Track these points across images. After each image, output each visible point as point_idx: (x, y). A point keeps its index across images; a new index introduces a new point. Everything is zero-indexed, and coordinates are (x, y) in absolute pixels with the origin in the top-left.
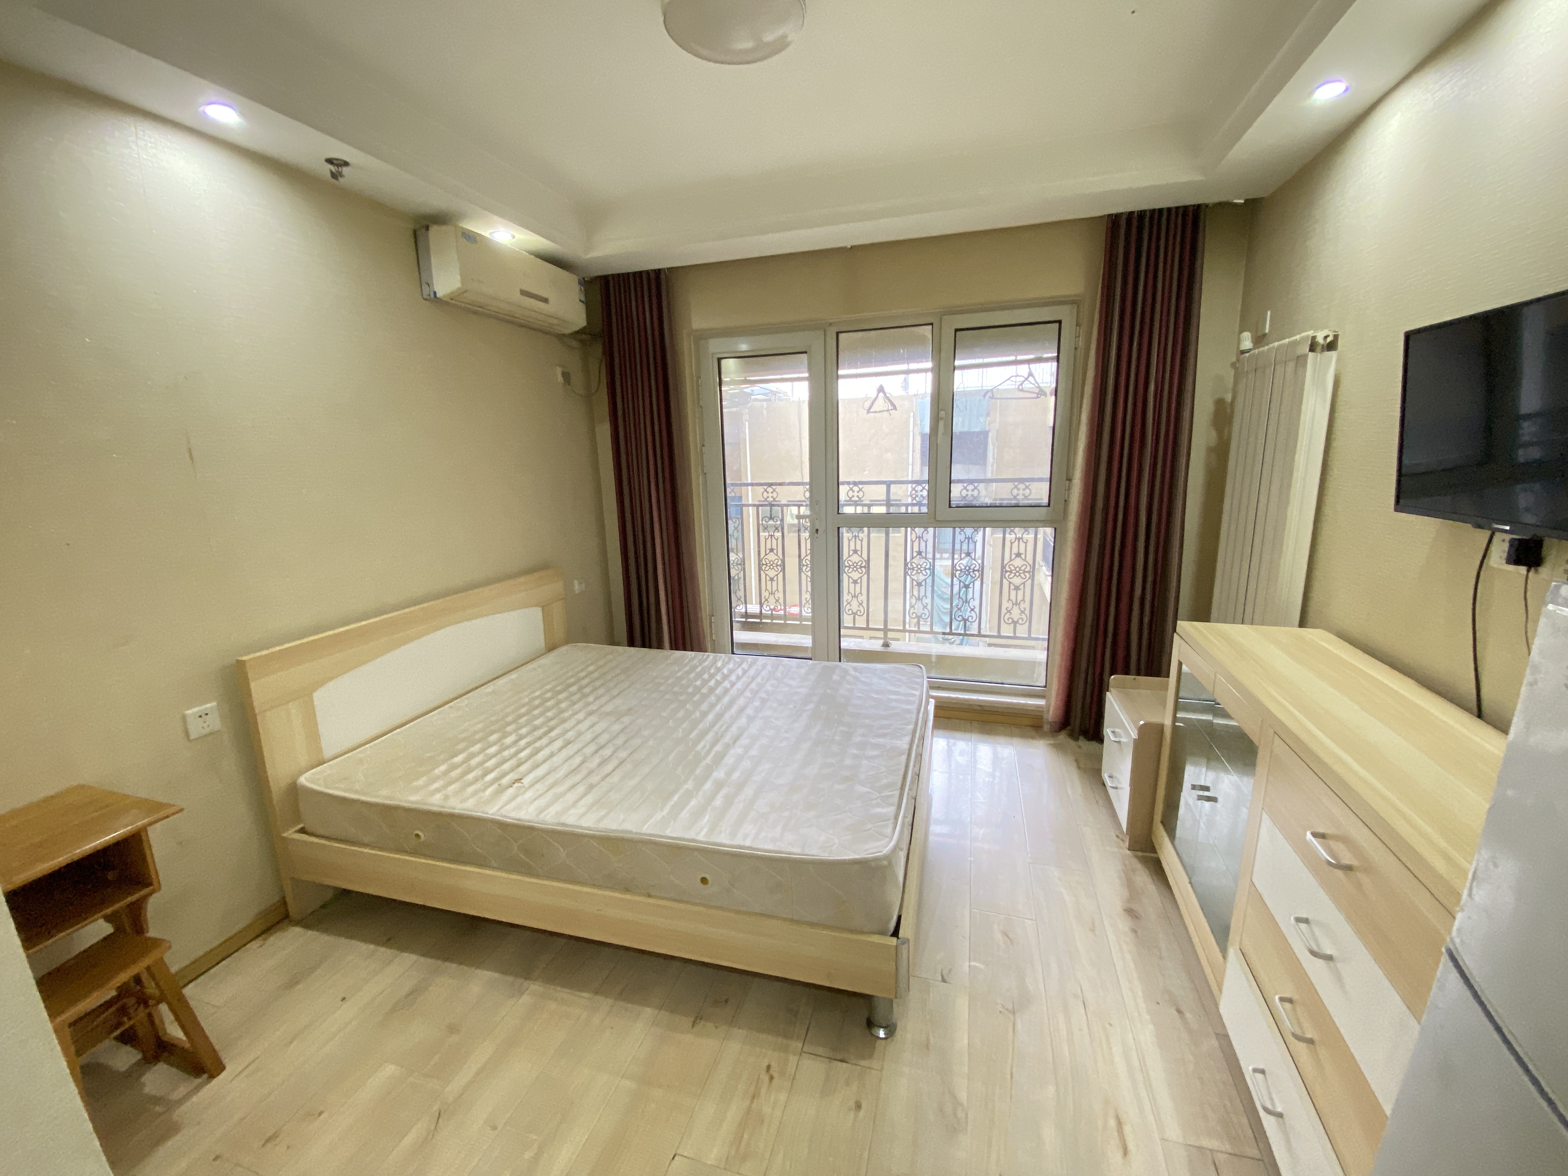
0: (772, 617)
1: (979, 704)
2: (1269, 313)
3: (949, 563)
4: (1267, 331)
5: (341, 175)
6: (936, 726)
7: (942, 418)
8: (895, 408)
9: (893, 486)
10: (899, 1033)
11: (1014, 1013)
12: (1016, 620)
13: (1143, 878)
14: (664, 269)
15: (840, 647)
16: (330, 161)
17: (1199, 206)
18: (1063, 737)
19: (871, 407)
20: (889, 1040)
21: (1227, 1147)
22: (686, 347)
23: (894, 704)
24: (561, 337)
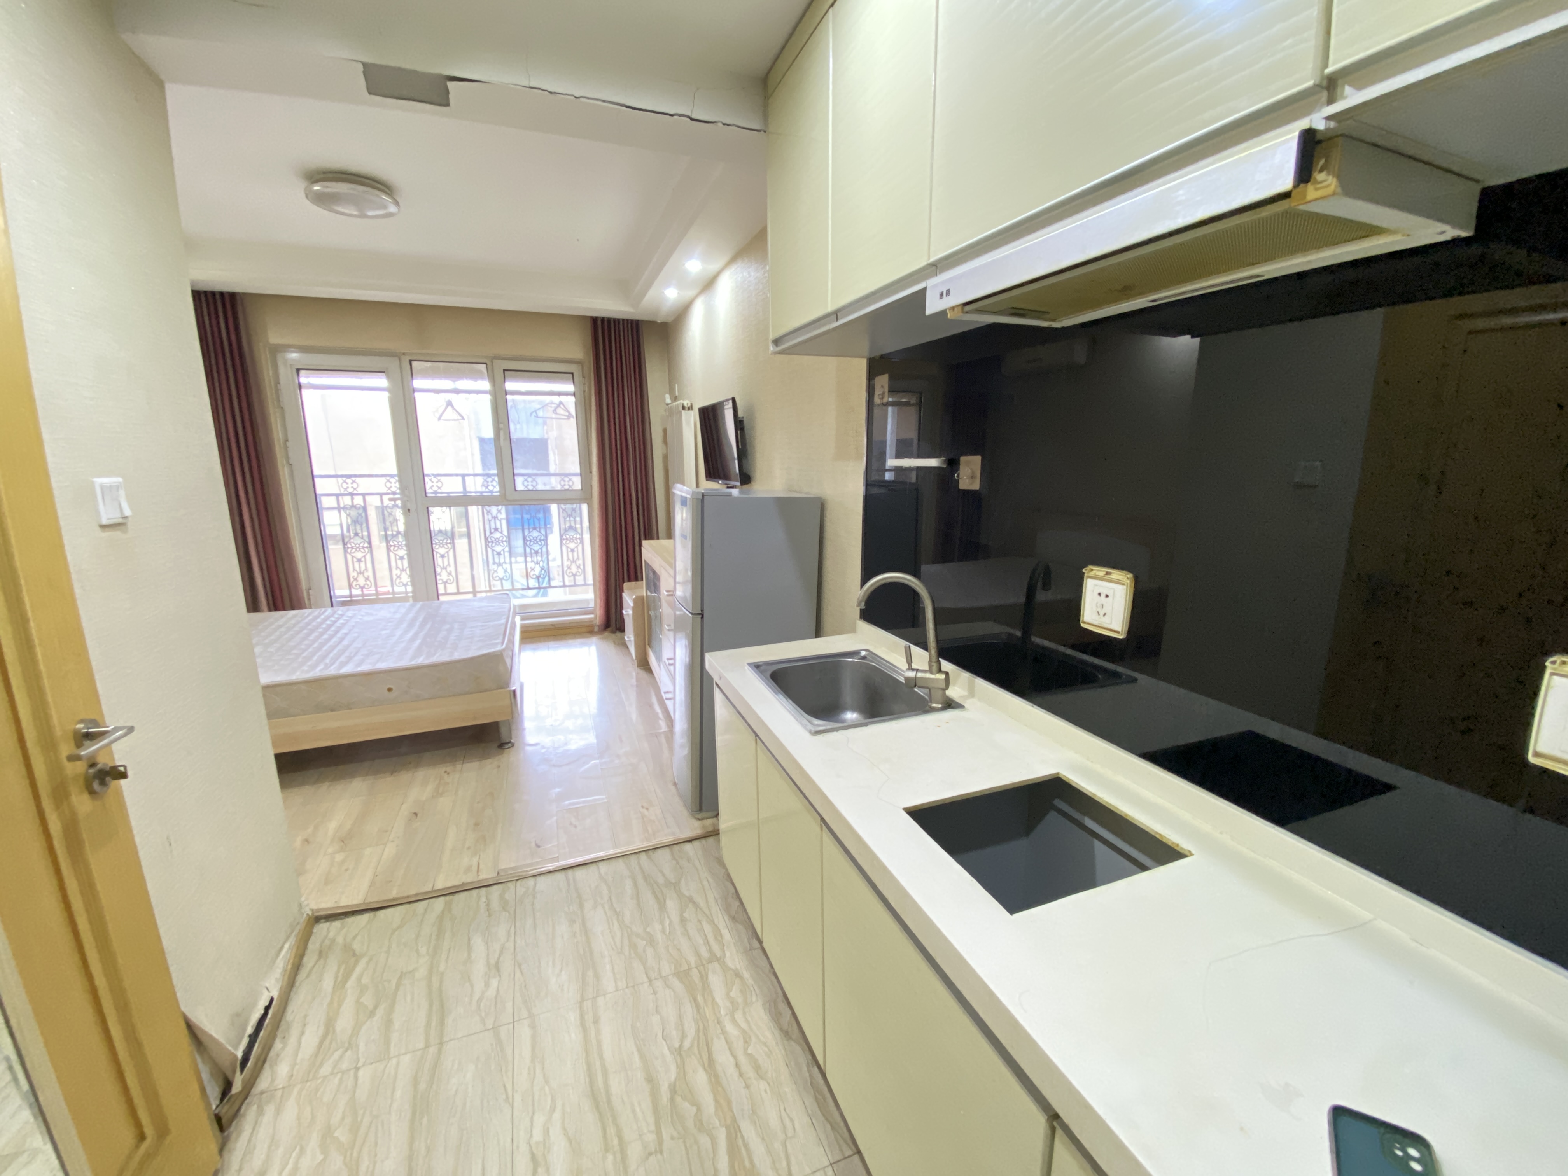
2: (677, 385)
4: (677, 395)
7: (501, 429)
8: (463, 418)
9: (467, 478)
12: (574, 573)
14: (238, 293)
17: (637, 320)
18: (607, 634)
19: (441, 415)
22: (263, 358)
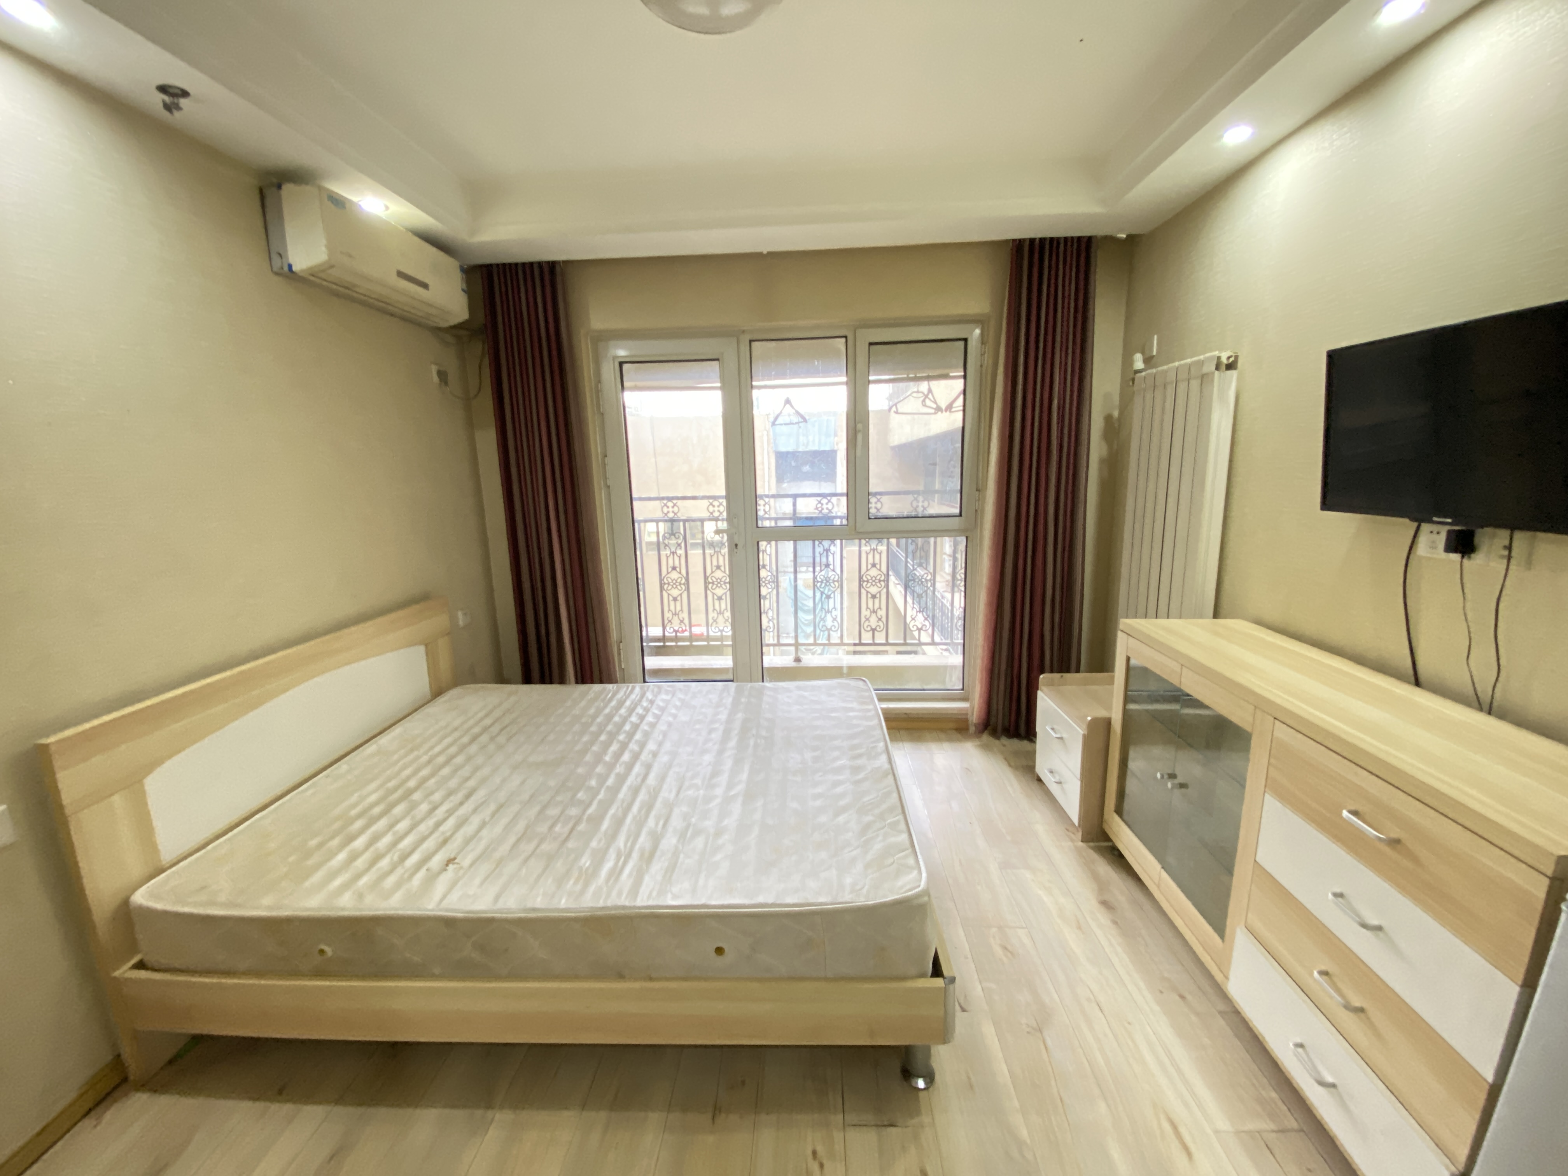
0: (676, 639)
1: (905, 712)
2: (1156, 337)
3: (811, 575)
4: (1155, 353)
5: (178, 108)
6: (891, 740)
7: (859, 431)
8: (805, 421)
10: (937, 1077)
11: (1040, 1031)
13: (1105, 868)
14: (558, 262)
15: (762, 665)
16: (163, 89)
17: (1090, 239)
18: (986, 738)
19: (776, 419)
20: (931, 1089)
21: (1272, 1126)
22: (584, 350)
23: (855, 722)
24: (437, 331)
